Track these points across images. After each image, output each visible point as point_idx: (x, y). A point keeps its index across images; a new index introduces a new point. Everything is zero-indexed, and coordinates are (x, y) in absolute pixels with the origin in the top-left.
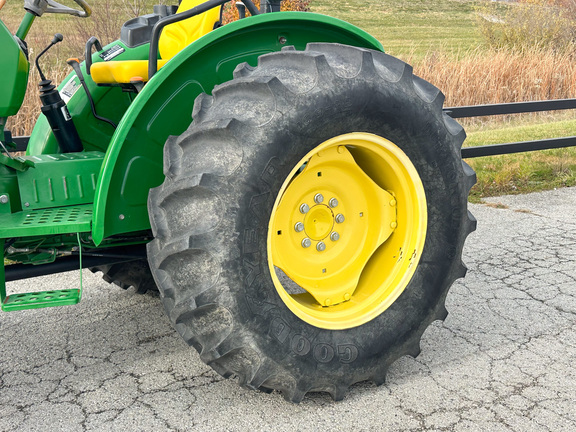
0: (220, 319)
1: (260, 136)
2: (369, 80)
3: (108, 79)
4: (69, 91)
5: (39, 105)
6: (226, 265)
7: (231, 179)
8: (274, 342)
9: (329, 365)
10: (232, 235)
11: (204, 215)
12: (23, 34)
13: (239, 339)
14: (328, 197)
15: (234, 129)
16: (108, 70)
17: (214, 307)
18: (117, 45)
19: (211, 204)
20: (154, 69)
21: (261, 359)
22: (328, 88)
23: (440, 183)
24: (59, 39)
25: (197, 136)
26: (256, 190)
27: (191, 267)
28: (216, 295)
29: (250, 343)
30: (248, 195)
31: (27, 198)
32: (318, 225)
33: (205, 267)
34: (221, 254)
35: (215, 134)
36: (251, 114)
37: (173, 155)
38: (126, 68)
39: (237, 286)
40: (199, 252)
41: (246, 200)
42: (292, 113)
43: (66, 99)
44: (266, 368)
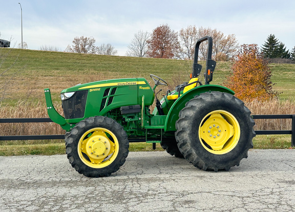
0: (188, 146)
1: (197, 109)
2: (223, 99)
3: (171, 99)
4: (162, 102)
5: (156, 104)
6: (189, 134)
7: (191, 117)
8: (199, 153)
9: (213, 161)
10: (191, 128)
11: (185, 124)
12: (154, 89)
13: (192, 151)
14: (217, 125)
15: (192, 108)
16: (171, 97)
17: (186, 143)
18: (174, 91)
19: (187, 122)
20: (179, 96)
21: (196, 156)
22: (213, 100)
23: (243, 123)
24: (161, 90)
25: (185, 109)
26: (196, 120)
27: (182, 135)
28: (187, 140)
29: (194, 152)
30: (194, 120)
31: (152, 123)
32: (215, 132)
33: (185, 134)
34: (188, 132)
35: (188, 108)
36: (196, 105)
37: (181, 113)
38: (174, 96)
39: (191, 139)
40: (184, 131)
41: (194, 121)
42: (204, 105)
43: (161, 104)
44: (197, 159)
